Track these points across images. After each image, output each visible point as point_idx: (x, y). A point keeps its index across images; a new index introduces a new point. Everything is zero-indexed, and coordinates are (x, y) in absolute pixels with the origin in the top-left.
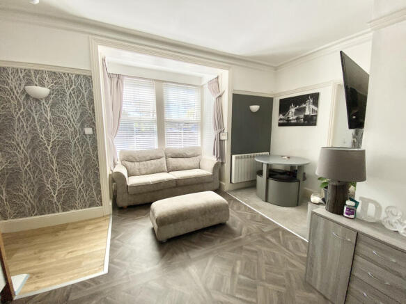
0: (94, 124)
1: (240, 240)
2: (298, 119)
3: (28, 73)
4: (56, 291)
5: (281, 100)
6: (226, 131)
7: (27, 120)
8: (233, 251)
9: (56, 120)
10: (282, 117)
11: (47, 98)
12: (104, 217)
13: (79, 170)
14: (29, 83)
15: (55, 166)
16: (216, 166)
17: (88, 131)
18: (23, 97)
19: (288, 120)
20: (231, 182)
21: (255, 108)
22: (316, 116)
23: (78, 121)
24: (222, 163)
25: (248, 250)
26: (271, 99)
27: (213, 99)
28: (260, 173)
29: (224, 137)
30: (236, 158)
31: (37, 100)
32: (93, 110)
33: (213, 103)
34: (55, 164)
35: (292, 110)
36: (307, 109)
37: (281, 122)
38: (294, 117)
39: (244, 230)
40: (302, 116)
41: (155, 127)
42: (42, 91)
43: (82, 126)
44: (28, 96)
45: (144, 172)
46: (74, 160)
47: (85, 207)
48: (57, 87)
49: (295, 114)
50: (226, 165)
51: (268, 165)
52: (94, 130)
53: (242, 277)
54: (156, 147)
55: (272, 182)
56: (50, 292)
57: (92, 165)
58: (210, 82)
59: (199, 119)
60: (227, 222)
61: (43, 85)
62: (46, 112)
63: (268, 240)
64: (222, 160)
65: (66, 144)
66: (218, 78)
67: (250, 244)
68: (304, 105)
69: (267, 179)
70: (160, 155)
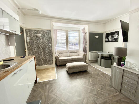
0: (52, 43)
1: (91, 75)
2: (112, 40)
3: (37, 31)
4: (46, 81)
5: (106, 34)
6: (87, 44)
7: (37, 42)
8: (89, 77)
9: (43, 42)
10: (106, 39)
11: (41, 37)
12: (54, 67)
13: (48, 55)
14: (37, 33)
15: (42, 54)
16: (84, 55)
17: (50, 45)
18: (36, 37)
19: (109, 40)
20: (89, 60)
21: (97, 37)
22: (118, 38)
23: (48, 42)
24: (86, 54)
25: (94, 77)
26: (103, 34)
27: (83, 34)
28: (99, 57)
29: (87, 46)
30: (91, 53)
31: (39, 37)
32: (51, 39)
33: (83, 36)
34: (43, 53)
35: (110, 37)
36: (115, 36)
37: (106, 41)
38: (111, 39)
39: (93, 73)
40: (113, 39)
41: (66, 44)
42: (40, 35)
43: (49, 44)
44: (37, 36)
45: (63, 56)
46: (47, 52)
47: (49, 64)
48: (43, 34)
49: (111, 38)
50: (87, 55)
51: (101, 54)
52: (52, 45)
53: (92, 83)
54: (66, 49)
55: (102, 60)
56: (45, 82)
57: (51, 54)
58: (82, 29)
59: (79, 41)
60: (88, 71)
61: (40, 34)
62: (41, 40)
63: (100, 76)
64: (86, 53)
65: (45, 48)
66: (85, 28)
67: (94, 76)
68: (114, 35)
69: (101, 59)
70: (67, 52)
